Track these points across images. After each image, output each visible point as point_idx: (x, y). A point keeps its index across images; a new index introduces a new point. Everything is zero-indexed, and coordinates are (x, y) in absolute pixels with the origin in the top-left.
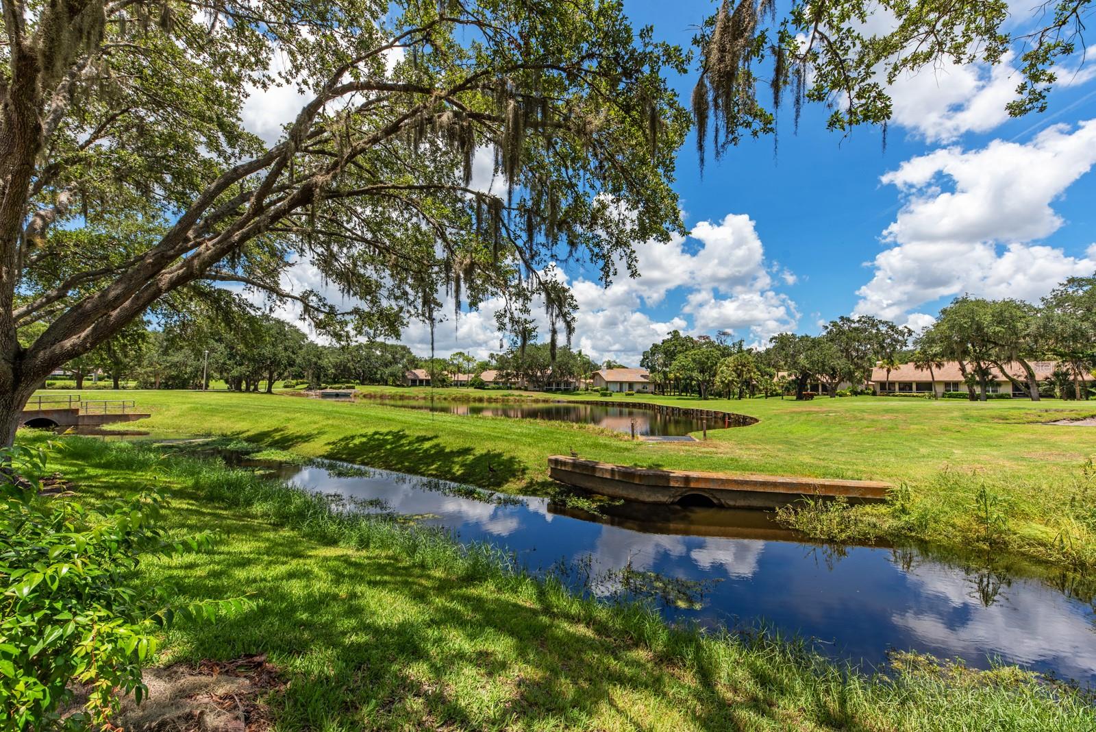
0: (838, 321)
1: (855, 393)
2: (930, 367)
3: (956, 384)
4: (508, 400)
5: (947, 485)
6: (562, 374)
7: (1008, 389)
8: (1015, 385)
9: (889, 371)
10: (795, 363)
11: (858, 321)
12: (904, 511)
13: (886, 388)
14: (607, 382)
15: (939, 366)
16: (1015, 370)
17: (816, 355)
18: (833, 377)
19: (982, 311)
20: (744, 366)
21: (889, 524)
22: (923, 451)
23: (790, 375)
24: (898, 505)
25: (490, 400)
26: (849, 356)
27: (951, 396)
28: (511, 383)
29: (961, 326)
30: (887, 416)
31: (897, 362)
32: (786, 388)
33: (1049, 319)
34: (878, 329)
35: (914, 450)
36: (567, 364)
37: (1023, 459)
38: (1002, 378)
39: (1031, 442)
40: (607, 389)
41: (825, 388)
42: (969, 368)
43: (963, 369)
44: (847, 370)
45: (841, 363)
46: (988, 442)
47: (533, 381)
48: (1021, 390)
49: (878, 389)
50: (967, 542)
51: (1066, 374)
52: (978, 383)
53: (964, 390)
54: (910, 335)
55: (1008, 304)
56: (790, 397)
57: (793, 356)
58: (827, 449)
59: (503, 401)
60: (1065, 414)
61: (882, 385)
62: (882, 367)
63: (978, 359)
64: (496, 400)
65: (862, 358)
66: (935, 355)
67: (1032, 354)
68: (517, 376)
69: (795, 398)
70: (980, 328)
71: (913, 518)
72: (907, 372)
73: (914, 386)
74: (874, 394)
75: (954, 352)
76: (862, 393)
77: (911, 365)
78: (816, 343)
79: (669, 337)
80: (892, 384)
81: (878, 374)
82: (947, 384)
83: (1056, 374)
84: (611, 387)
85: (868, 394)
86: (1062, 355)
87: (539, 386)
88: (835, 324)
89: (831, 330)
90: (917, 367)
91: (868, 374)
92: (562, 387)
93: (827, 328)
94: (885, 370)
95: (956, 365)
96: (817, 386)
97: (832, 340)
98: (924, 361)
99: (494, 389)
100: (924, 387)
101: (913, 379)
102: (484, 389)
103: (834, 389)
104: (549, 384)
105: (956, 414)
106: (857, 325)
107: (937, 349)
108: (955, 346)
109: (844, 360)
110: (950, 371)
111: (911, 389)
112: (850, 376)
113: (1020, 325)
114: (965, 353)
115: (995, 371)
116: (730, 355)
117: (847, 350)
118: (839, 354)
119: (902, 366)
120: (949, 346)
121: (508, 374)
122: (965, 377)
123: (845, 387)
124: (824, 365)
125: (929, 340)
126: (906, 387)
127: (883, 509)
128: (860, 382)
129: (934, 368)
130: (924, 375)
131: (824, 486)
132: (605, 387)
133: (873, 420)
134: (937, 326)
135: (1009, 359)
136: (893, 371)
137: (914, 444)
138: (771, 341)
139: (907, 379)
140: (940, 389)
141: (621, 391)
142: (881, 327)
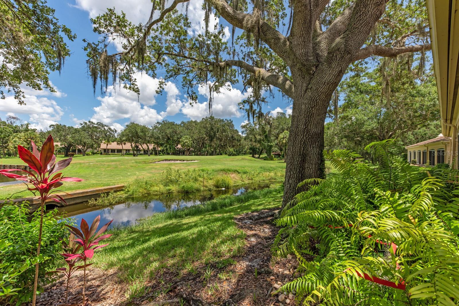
0: (88, 122)
1: (94, 153)
2: (122, 144)
3: (129, 150)
5: (137, 182)
7: (142, 152)
8: (144, 151)
9: (107, 145)
10: (65, 139)
11: (97, 124)
12: (128, 191)
13: (106, 152)
15: (125, 144)
16: (145, 146)
17: (77, 137)
18: (84, 146)
19: (138, 128)
20: (32, 138)
21: (125, 196)
22: (129, 174)
23: (61, 145)
24: (127, 190)
26: (92, 138)
27: (127, 154)
29: (132, 132)
30: (113, 163)
31: (110, 142)
32: (59, 151)
33: (153, 132)
34: (104, 128)
35: (126, 174)
37: (151, 173)
38: (142, 149)
39: (152, 168)
41: (79, 151)
42: (133, 145)
43: (132, 146)
44: (91, 144)
45: (89, 141)
46: (143, 169)
48: (146, 152)
49: (103, 152)
50: (143, 195)
51: (155, 148)
52: (136, 150)
53: (131, 152)
54: (116, 132)
55: (144, 127)
56: (60, 156)
57: (65, 136)
58: (99, 177)
60: (157, 160)
61: (105, 150)
62: (105, 143)
63: (136, 143)
65: (98, 139)
66: (124, 140)
67: (149, 142)
69: (63, 156)
70: (137, 133)
71: (130, 193)
72: (114, 145)
73: (116, 151)
74: (101, 154)
75: (129, 140)
76: (96, 153)
77: (115, 143)
78: (77, 131)
80: (108, 150)
81: (103, 146)
82: (126, 150)
83: (153, 148)
85: (98, 154)
86: (155, 143)
88: (86, 123)
89: (84, 126)
90: (118, 144)
91: (99, 146)
93: (82, 124)
94: (106, 144)
95: (130, 144)
96: (76, 150)
97: (84, 130)
98: (121, 142)
100: (119, 151)
101: (115, 148)
103: (85, 152)
105: (133, 161)
106: (96, 125)
107: (124, 138)
108: (130, 138)
109: (90, 140)
110: (128, 146)
111: (115, 152)
112: (92, 146)
113: (147, 133)
114: (133, 140)
115: (140, 147)
116: (20, 132)
117: (92, 135)
118: (88, 137)
119: (112, 143)
120: (128, 138)
122: (132, 148)
123: (89, 151)
124: (81, 141)
125: (122, 135)
126: (113, 151)
127: (122, 192)
128: (96, 149)
129: (123, 145)
130: (120, 147)
131: (105, 189)
133: (109, 165)
134: (125, 130)
135: (144, 143)
136: (109, 145)
137: (125, 172)
138: (50, 126)
139: (114, 148)
140: (125, 152)
142: (106, 128)
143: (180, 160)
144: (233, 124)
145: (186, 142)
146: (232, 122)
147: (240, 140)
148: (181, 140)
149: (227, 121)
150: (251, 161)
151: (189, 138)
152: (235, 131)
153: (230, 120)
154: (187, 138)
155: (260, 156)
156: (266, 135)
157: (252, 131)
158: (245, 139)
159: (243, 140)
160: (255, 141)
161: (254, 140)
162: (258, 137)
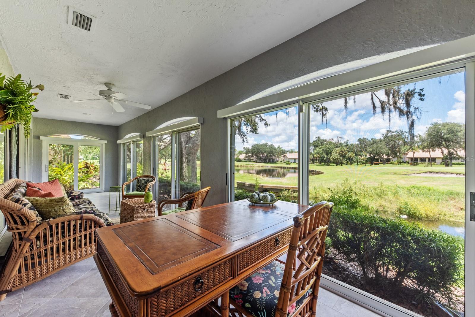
1: (400, 163)
2: (430, 151)
4: (248, 166)
6: (271, 156)
13: (414, 161)
14: (289, 159)
15: (434, 150)
20: (343, 152)
25: (241, 166)
28: (251, 159)
36: (272, 151)
40: (289, 162)
47: (259, 159)
49: (410, 161)
56: (368, 165)
59: (246, 166)
61: (412, 159)
64: (243, 166)
68: (253, 157)
69: (370, 165)
74: (408, 163)
75: (434, 145)
76: (403, 163)
79: (316, 139)
80: (416, 159)
81: (410, 155)
84: (291, 161)
85: (405, 163)
87: (261, 161)
92: (271, 161)
95: (440, 150)
97: (384, 140)
99: (244, 162)
102: (240, 162)
103: (390, 161)
104: (266, 160)
106: (395, 133)
119: (419, 151)
121: (249, 156)
122: (443, 155)
123: (394, 160)
132: (288, 160)
136: (415, 153)
141: (295, 162)
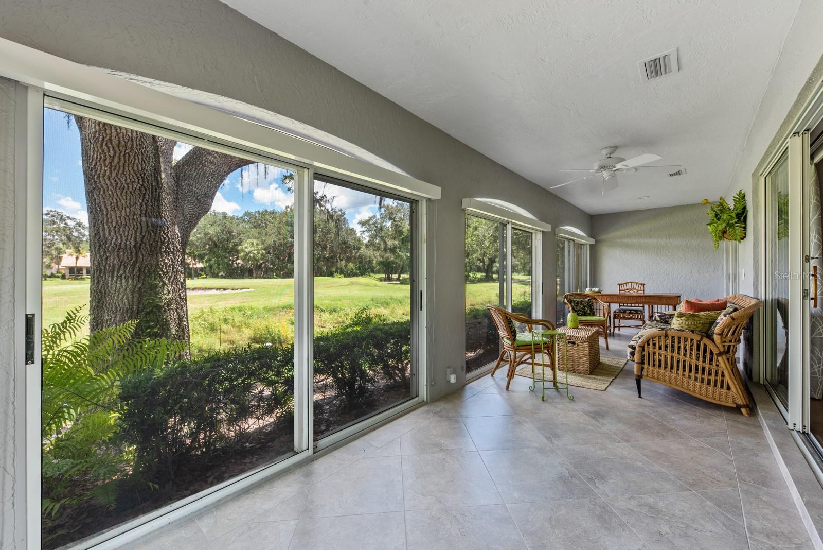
1: (46, 277)
9: (77, 258)
13: (74, 273)
31: (84, 251)
34: (66, 223)
62: (71, 255)
74: (63, 277)
76: (52, 276)
80: (80, 269)
91: (59, 260)
94: (74, 257)
136: (80, 258)
142: (69, 222)
143: (217, 289)
144: (345, 219)
145: (250, 252)
146: (344, 214)
147: (359, 248)
148: (240, 247)
149: (336, 212)
150: (367, 287)
151: (257, 244)
152: (349, 232)
153: (341, 210)
154: (252, 244)
155: (399, 276)
156: (403, 239)
157: (379, 231)
158: (367, 246)
159: (364, 247)
160: (385, 250)
161: (382, 247)
162: (390, 243)
